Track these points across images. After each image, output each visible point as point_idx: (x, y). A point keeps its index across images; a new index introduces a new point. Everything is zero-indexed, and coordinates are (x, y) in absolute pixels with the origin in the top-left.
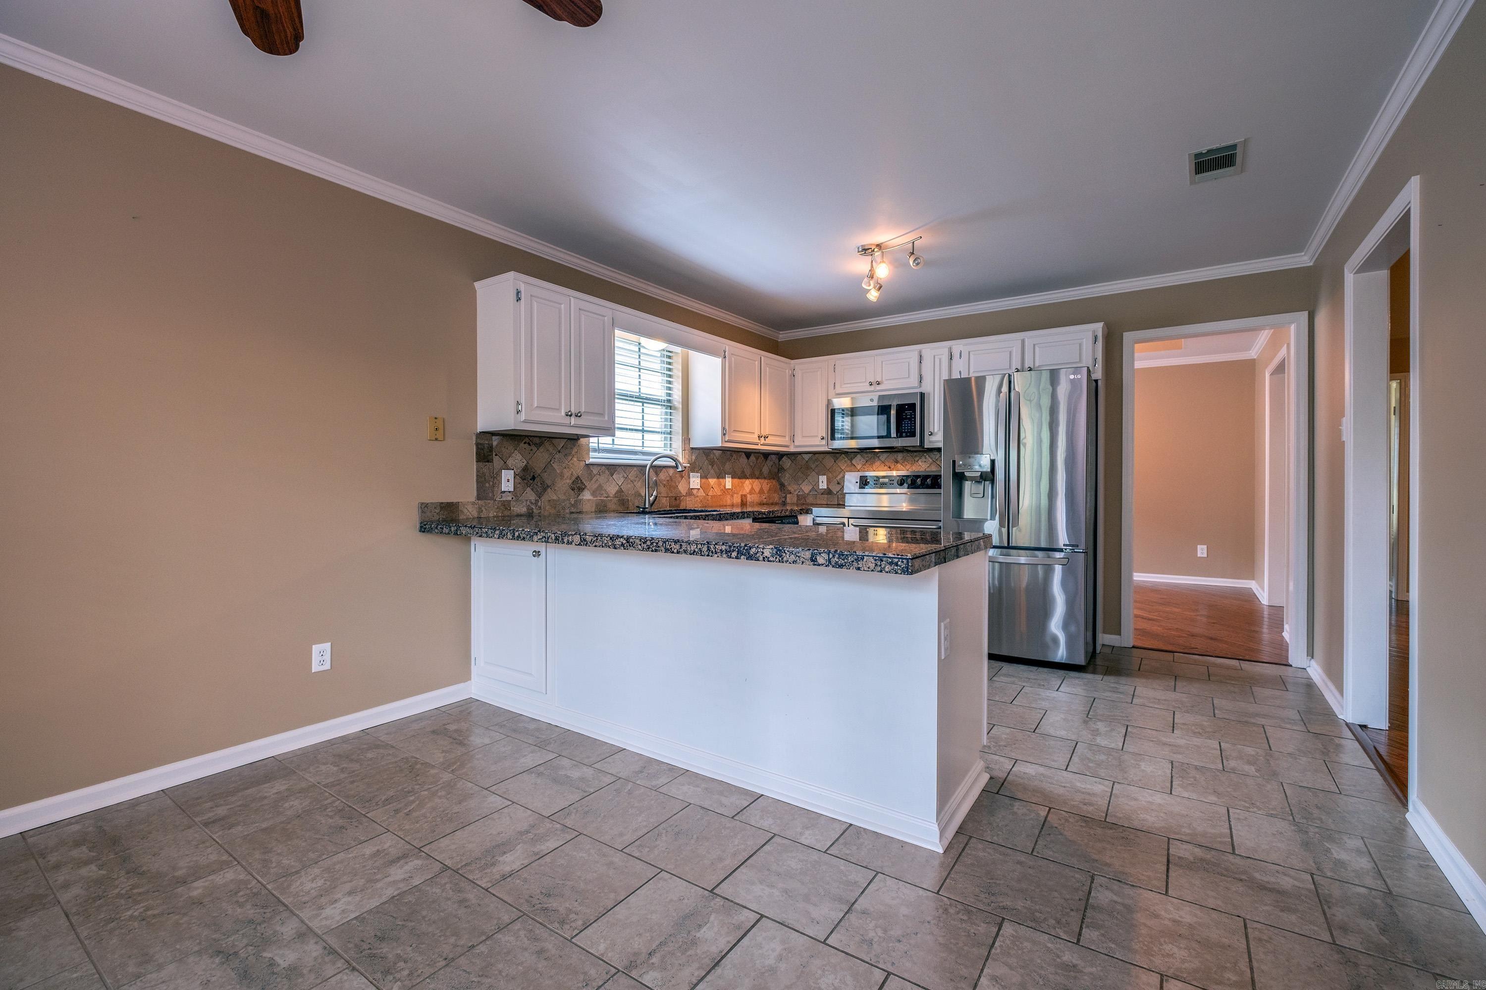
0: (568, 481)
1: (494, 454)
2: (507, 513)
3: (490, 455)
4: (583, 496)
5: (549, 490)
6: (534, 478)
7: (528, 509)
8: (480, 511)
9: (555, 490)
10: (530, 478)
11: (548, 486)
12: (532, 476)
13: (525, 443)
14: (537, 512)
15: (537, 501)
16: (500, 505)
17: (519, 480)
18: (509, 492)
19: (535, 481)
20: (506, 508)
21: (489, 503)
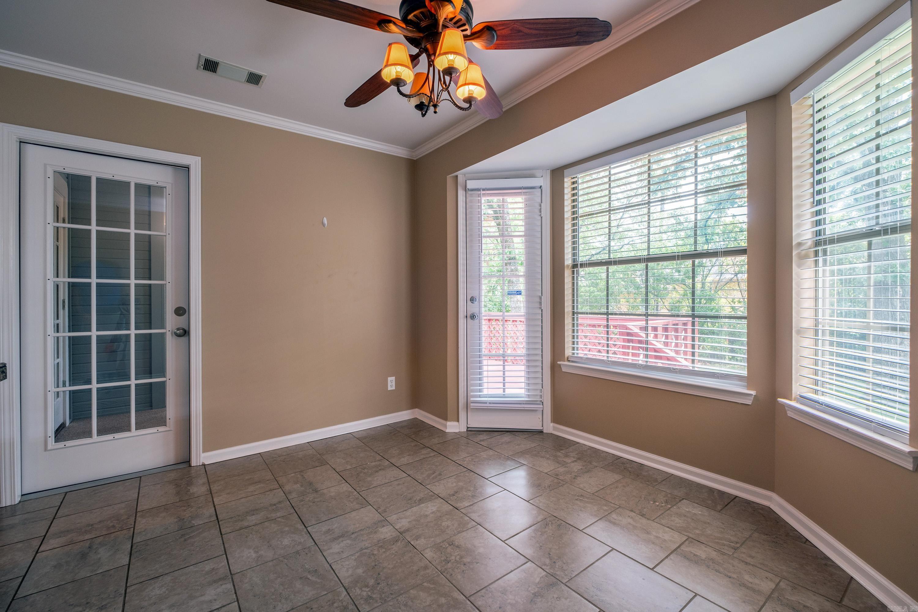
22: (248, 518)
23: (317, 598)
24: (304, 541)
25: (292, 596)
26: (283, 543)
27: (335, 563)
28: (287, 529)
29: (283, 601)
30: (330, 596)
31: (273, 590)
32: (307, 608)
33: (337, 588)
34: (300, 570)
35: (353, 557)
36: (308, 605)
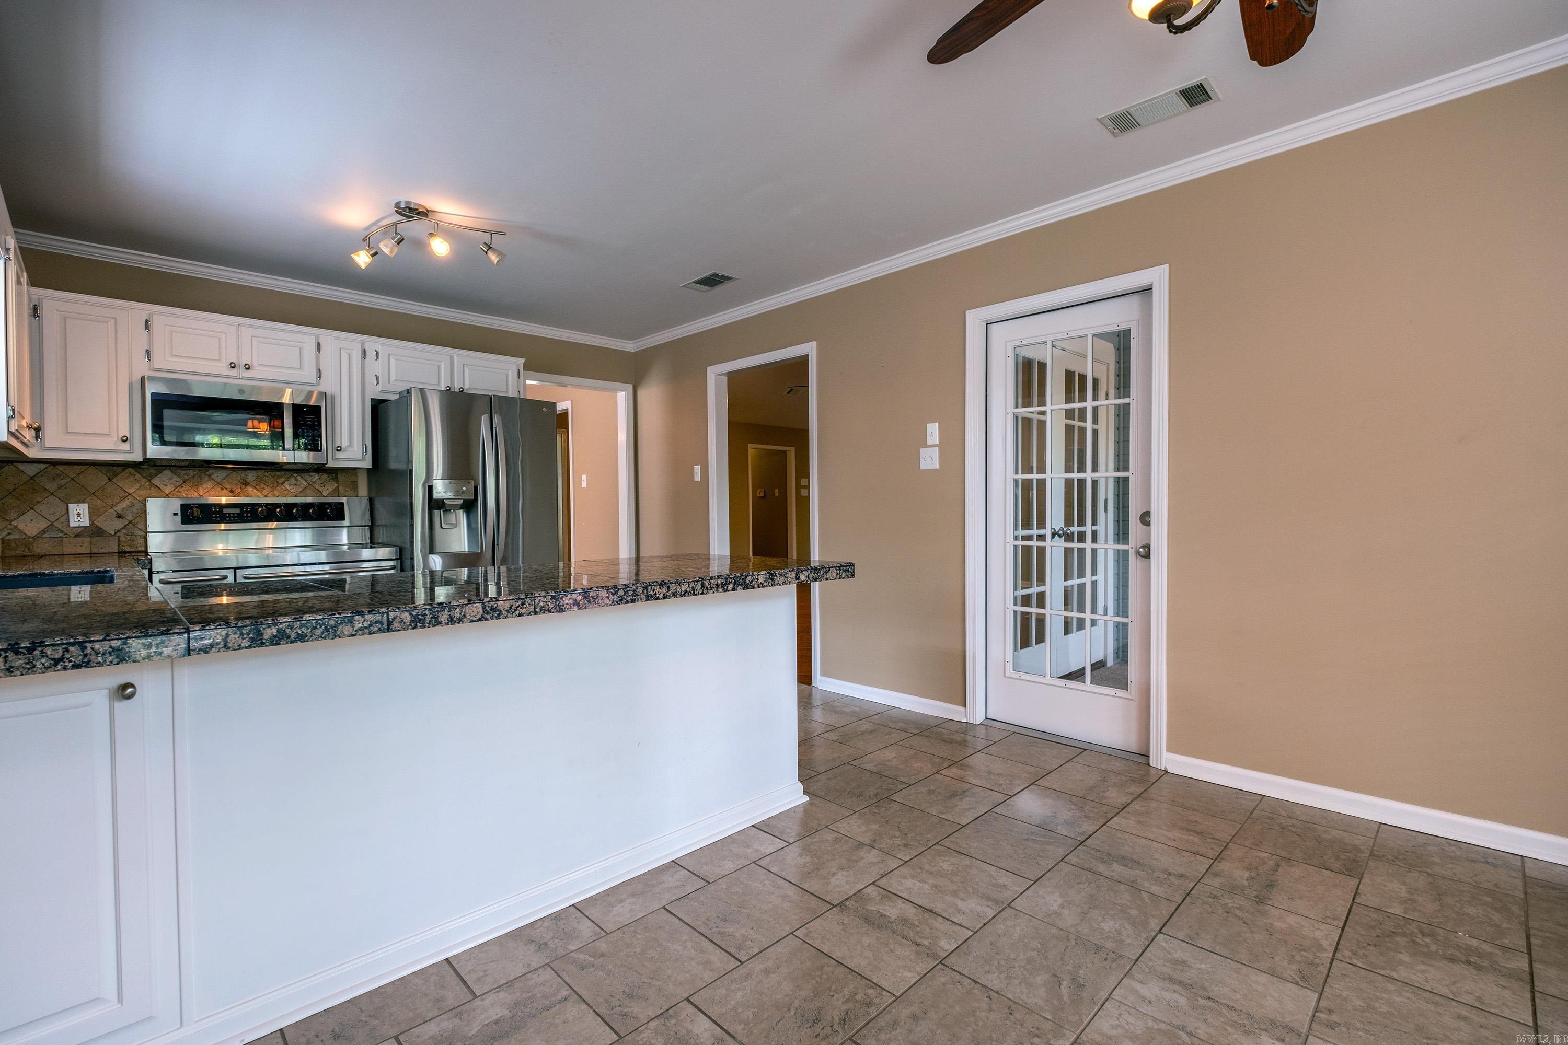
22: (1115, 864)
23: (1033, 1011)
24: (1129, 944)
25: (1017, 982)
26: (1102, 924)
27: (1118, 1004)
28: (1134, 912)
29: (1003, 976)
30: (1047, 1026)
31: (1013, 956)
32: (1009, 1008)
33: (1069, 1028)
34: (1068, 968)
35: (1150, 1023)
36: (1014, 1006)
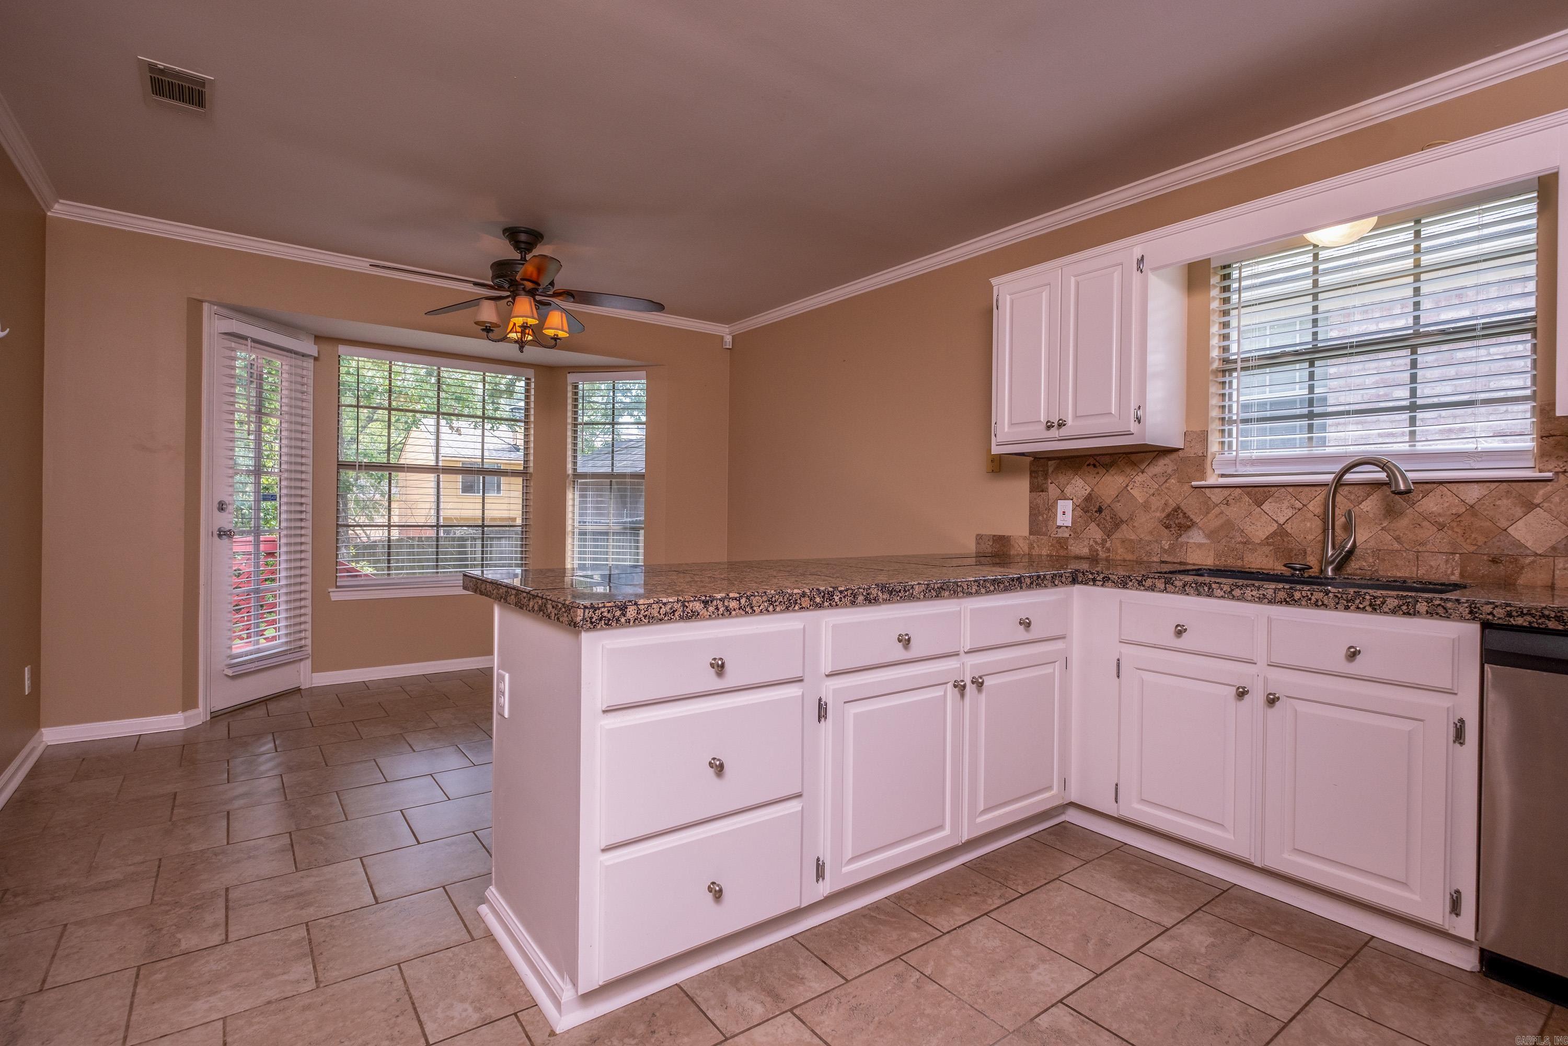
0: (1158, 514)
1: (1050, 481)
2: (1063, 553)
3: (1046, 483)
4: (1188, 538)
5: (1124, 526)
6: (1100, 510)
7: (1090, 550)
8: (1031, 547)
9: (1134, 527)
10: (1094, 510)
11: (1122, 521)
12: (1097, 507)
13: (1088, 465)
14: (1104, 556)
15: (1104, 541)
16: (1055, 541)
17: (1079, 512)
18: (1067, 527)
19: (1103, 513)
20: (1062, 547)
21: (1042, 539)
